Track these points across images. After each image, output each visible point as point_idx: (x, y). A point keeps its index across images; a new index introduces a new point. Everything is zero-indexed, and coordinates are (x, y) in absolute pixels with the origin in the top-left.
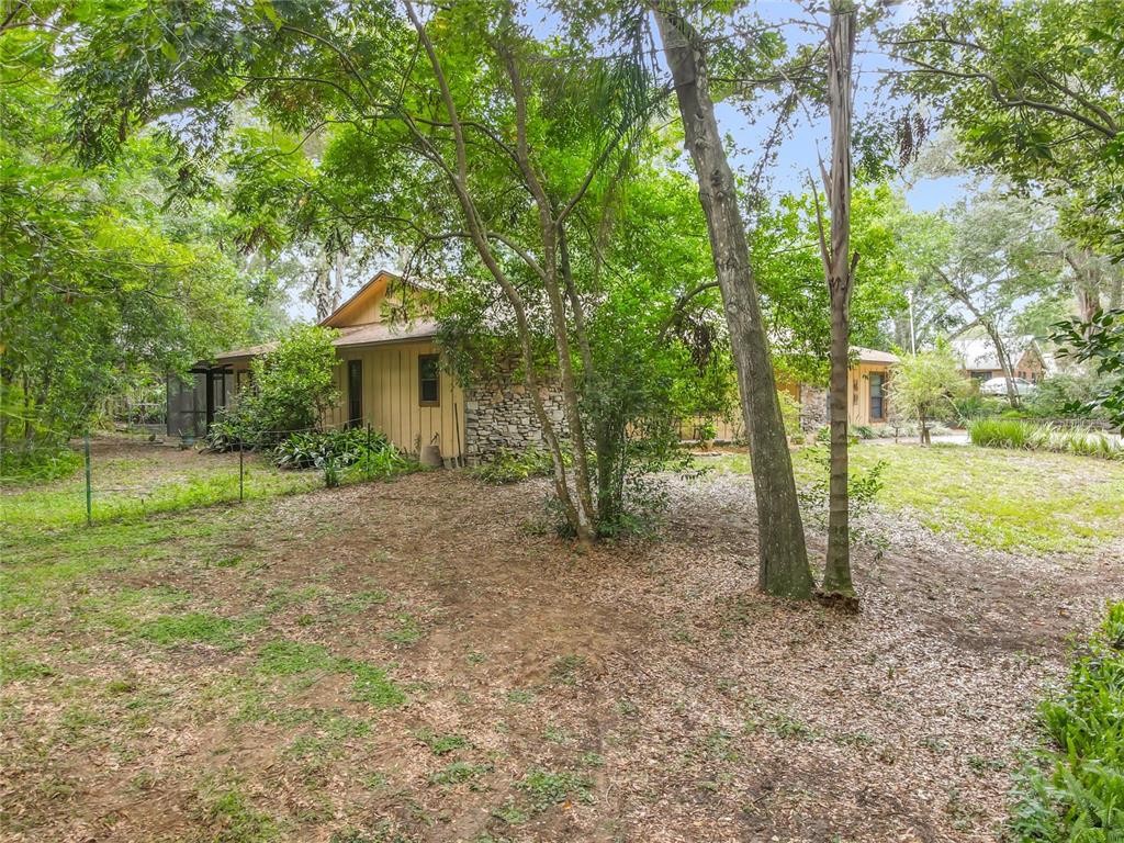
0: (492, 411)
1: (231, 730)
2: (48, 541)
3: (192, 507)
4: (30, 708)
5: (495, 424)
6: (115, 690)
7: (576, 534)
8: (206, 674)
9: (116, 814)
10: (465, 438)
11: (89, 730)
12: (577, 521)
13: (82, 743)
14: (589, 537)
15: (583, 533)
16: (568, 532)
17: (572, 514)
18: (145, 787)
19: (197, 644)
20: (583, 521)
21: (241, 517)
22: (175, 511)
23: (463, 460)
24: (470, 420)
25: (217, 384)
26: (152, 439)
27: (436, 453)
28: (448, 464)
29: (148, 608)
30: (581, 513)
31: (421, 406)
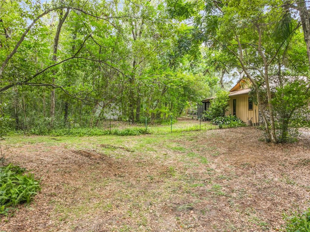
0: (267, 112)
1: (178, 162)
2: (164, 134)
3: (190, 130)
4: (152, 155)
5: (268, 115)
6: (164, 155)
7: (270, 141)
8: (178, 155)
9: (158, 167)
10: (259, 119)
11: (159, 158)
12: (271, 138)
13: (157, 159)
14: (274, 142)
15: (272, 141)
16: (269, 141)
17: (270, 136)
18: (163, 165)
19: (179, 151)
20: (273, 138)
21: (199, 133)
22: (187, 131)
23: (258, 124)
24: (260, 114)
25: (207, 105)
26: (193, 118)
27: (251, 122)
28: (253, 125)
29: (174, 145)
30: (272, 136)
31: (249, 110)
